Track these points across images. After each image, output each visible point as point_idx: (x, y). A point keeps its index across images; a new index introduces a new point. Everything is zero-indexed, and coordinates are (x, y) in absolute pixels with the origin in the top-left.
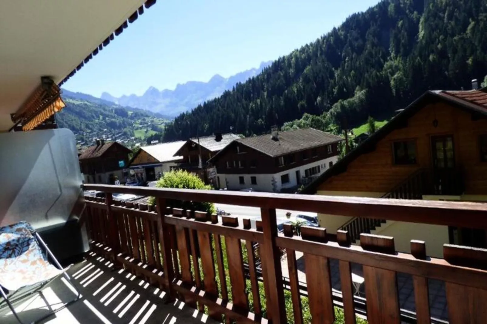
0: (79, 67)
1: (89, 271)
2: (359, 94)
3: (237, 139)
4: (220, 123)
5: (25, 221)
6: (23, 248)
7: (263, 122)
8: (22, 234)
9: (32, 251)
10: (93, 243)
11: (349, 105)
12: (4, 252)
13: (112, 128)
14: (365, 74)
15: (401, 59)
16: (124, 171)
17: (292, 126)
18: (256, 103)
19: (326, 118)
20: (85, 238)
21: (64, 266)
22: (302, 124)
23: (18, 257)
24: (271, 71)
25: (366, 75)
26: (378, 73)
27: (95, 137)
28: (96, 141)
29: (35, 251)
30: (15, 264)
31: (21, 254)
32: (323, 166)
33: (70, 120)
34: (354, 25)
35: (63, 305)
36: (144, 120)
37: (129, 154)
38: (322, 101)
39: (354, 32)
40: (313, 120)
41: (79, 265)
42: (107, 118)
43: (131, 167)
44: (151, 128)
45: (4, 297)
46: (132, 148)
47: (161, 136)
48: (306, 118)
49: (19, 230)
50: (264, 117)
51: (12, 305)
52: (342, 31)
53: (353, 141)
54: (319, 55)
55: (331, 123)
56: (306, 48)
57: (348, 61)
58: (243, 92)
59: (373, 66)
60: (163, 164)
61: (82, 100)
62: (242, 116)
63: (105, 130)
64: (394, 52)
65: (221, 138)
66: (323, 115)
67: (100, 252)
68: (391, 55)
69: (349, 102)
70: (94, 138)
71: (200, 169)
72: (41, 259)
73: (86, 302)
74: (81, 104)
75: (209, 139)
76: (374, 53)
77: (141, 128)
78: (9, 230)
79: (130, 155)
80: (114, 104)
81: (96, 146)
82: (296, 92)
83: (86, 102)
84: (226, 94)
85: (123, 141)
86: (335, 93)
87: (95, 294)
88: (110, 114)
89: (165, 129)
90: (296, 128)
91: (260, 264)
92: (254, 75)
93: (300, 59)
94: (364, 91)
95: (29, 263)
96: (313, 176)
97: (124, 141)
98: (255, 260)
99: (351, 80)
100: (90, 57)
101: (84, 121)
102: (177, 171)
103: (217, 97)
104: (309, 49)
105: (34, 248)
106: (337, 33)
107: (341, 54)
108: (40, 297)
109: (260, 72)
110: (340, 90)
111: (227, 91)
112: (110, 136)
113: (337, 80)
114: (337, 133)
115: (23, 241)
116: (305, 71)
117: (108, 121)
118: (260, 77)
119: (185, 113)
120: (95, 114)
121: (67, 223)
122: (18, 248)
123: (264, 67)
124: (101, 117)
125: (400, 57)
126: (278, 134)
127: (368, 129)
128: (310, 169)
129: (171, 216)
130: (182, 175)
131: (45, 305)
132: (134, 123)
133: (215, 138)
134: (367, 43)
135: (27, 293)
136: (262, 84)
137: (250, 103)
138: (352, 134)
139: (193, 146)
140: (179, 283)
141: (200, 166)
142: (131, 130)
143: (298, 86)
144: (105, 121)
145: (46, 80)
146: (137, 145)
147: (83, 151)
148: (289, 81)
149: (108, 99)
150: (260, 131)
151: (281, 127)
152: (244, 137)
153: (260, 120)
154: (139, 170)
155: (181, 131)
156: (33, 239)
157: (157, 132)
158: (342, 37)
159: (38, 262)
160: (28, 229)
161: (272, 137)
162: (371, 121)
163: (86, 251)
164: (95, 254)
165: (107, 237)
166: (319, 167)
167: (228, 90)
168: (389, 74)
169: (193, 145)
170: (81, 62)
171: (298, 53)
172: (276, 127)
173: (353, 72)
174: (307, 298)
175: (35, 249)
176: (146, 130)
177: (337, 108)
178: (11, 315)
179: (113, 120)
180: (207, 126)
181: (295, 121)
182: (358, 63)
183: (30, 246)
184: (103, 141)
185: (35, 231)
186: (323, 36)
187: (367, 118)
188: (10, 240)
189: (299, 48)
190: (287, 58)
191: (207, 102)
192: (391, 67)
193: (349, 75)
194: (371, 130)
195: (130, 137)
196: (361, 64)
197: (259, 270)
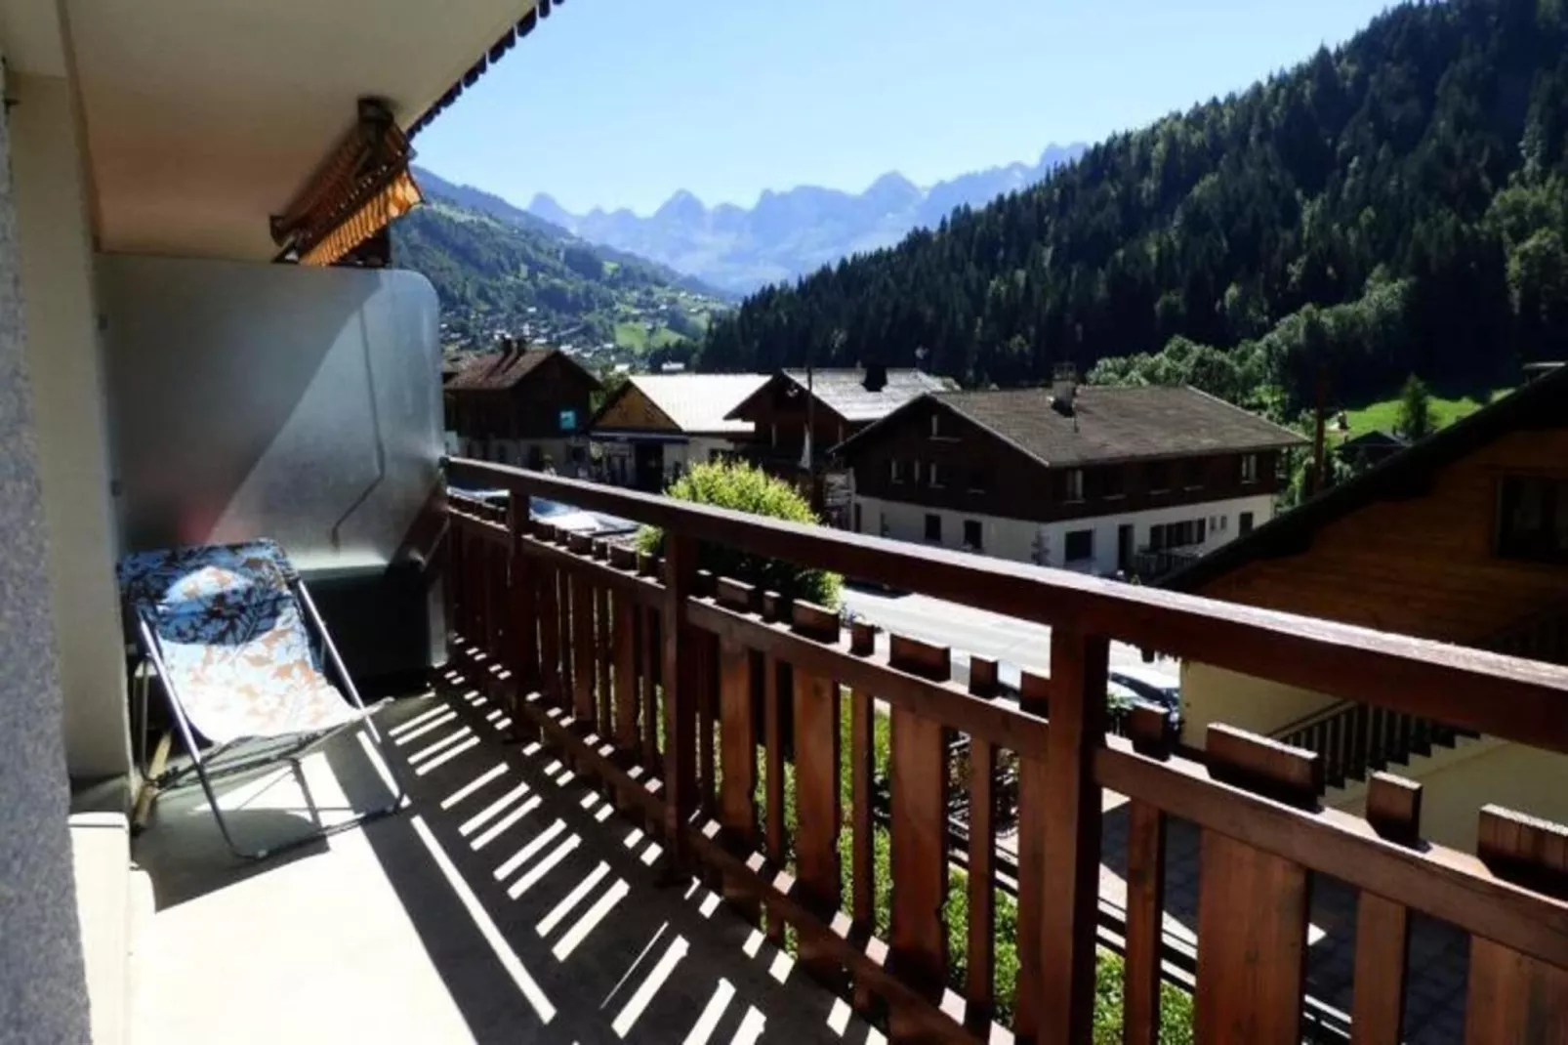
0: (471, 77)
1: (439, 728)
2: (1381, 294)
3: (934, 392)
4: (883, 333)
5: (272, 541)
6: (259, 619)
7: (1027, 348)
8: (258, 580)
9: (283, 633)
10: (460, 644)
11: (1336, 327)
12: (205, 622)
13: (551, 306)
14: (1413, 222)
15: (1561, 183)
16: (573, 442)
17: (1123, 373)
18: (1012, 283)
19: (1249, 363)
20: (437, 625)
21: (369, 698)
22: (1161, 372)
23: (241, 646)
24: (1077, 179)
25: (1419, 228)
26: (1464, 227)
27: (501, 328)
28: (502, 341)
29: (290, 635)
30: (233, 663)
31: (250, 639)
32: (1218, 524)
33: (438, 267)
34: (1396, 46)
35: (351, 816)
36: (649, 293)
37: (592, 395)
38: (1242, 302)
39: (1394, 70)
40: (1201, 362)
41: (412, 703)
42: (541, 275)
43: (594, 434)
44: (665, 323)
45: (193, 757)
46: (604, 374)
47: (694, 350)
48: (1179, 354)
49: (253, 564)
50: (1032, 330)
51: (213, 783)
52: (1350, 62)
53: (1336, 452)
54: (1252, 139)
55: (1263, 381)
56: (1212, 112)
57: (1356, 172)
58: (971, 239)
59: (1449, 199)
60: (691, 439)
61: (474, 210)
62: (960, 317)
63: (532, 310)
64: (1537, 154)
65: (884, 382)
66: (1238, 352)
67: (478, 677)
68: (1523, 162)
69: (1339, 318)
70: (499, 332)
71: (804, 471)
72: (303, 663)
73: (418, 823)
74: (472, 222)
75: (844, 378)
76: (1459, 151)
77: (636, 319)
78: (225, 558)
79: (596, 398)
80: (563, 232)
81: (501, 354)
82: (1154, 258)
83: (486, 219)
84: (918, 240)
85: (579, 350)
86: (1294, 279)
87: (446, 804)
88: (551, 262)
89: (710, 329)
90: (1139, 383)
91: (963, 807)
92: (1018, 185)
93: (1183, 149)
94: (1400, 284)
95: (269, 670)
96: (1177, 550)
97: (584, 351)
98: (947, 792)
99: (1360, 241)
100: (508, 41)
101: (474, 277)
102: (732, 463)
103: (885, 248)
104: (1222, 115)
105: (289, 626)
106: (1332, 68)
107: (1335, 144)
108: (292, 776)
109: (1039, 178)
110: (1314, 271)
111: (921, 229)
112: (544, 331)
113: (1305, 235)
114: (1281, 419)
115: (261, 600)
116: (1196, 191)
117: (543, 285)
118: (1035, 196)
119: (778, 287)
120: (509, 258)
121: (390, 570)
122: (243, 616)
123: (1056, 164)
124: (524, 269)
125: (1558, 178)
126: (1074, 394)
127: (1401, 418)
128: (1170, 527)
129: (709, 601)
130: (748, 478)
131: (304, 805)
132: (617, 298)
133: (862, 378)
134: (1438, 113)
135: (262, 756)
136: (1041, 219)
137: (992, 278)
138: (1343, 426)
139: (791, 394)
140: (711, 829)
141: (806, 461)
142: (607, 322)
143: (1165, 239)
144: (535, 285)
145: (371, 112)
146: (621, 368)
147: (463, 365)
148: (1135, 219)
149: (548, 217)
150: (1014, 375)
151: (1086, 371)
152: (957, 387)
153: (1018, 339)
154: (617, 446)
155: (756, 344)
156: (287, 597)
157: (683, 338)
158: (1348, 84)
159: (296, 671)
160: (277, 567)
161: (1052, 399)
162: (1416, 391)
163: (437, 664)
164: (461, 679)
165: (501, 633)
166: (1202, 523)
167: (925, 229)
168: (1505, 235)
169: (792, 390)
170: (478, 58)
171: (1179, 127)
172: (1071, 369)
173: (1370, 212)
174: (1121, 958)
175: (292, 629)
176: (649, 326)
177: (1292, 333)
178: (206, 813)
179: (557, 281)
180: (840, 337)
181: (1136, 359)
182: (1393, 183)
183: (280, 620)
184: (521, 341)
185: (297, 575)
186: (1276, 74)
187: (1403, 381)
188: (227, 588)
189: (1185, 110)
190: (1138, 141)
191: (849, 258)
192: (1517, 208)
193: (1355, 222)
194: (1412, 424)
195: (601, 341)
196: (1406, 186)
197: (955, 827)
